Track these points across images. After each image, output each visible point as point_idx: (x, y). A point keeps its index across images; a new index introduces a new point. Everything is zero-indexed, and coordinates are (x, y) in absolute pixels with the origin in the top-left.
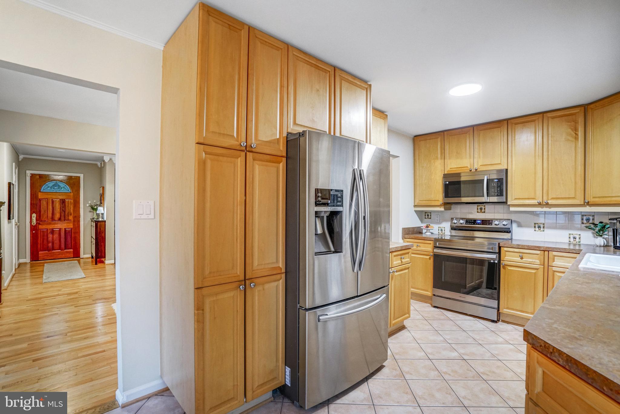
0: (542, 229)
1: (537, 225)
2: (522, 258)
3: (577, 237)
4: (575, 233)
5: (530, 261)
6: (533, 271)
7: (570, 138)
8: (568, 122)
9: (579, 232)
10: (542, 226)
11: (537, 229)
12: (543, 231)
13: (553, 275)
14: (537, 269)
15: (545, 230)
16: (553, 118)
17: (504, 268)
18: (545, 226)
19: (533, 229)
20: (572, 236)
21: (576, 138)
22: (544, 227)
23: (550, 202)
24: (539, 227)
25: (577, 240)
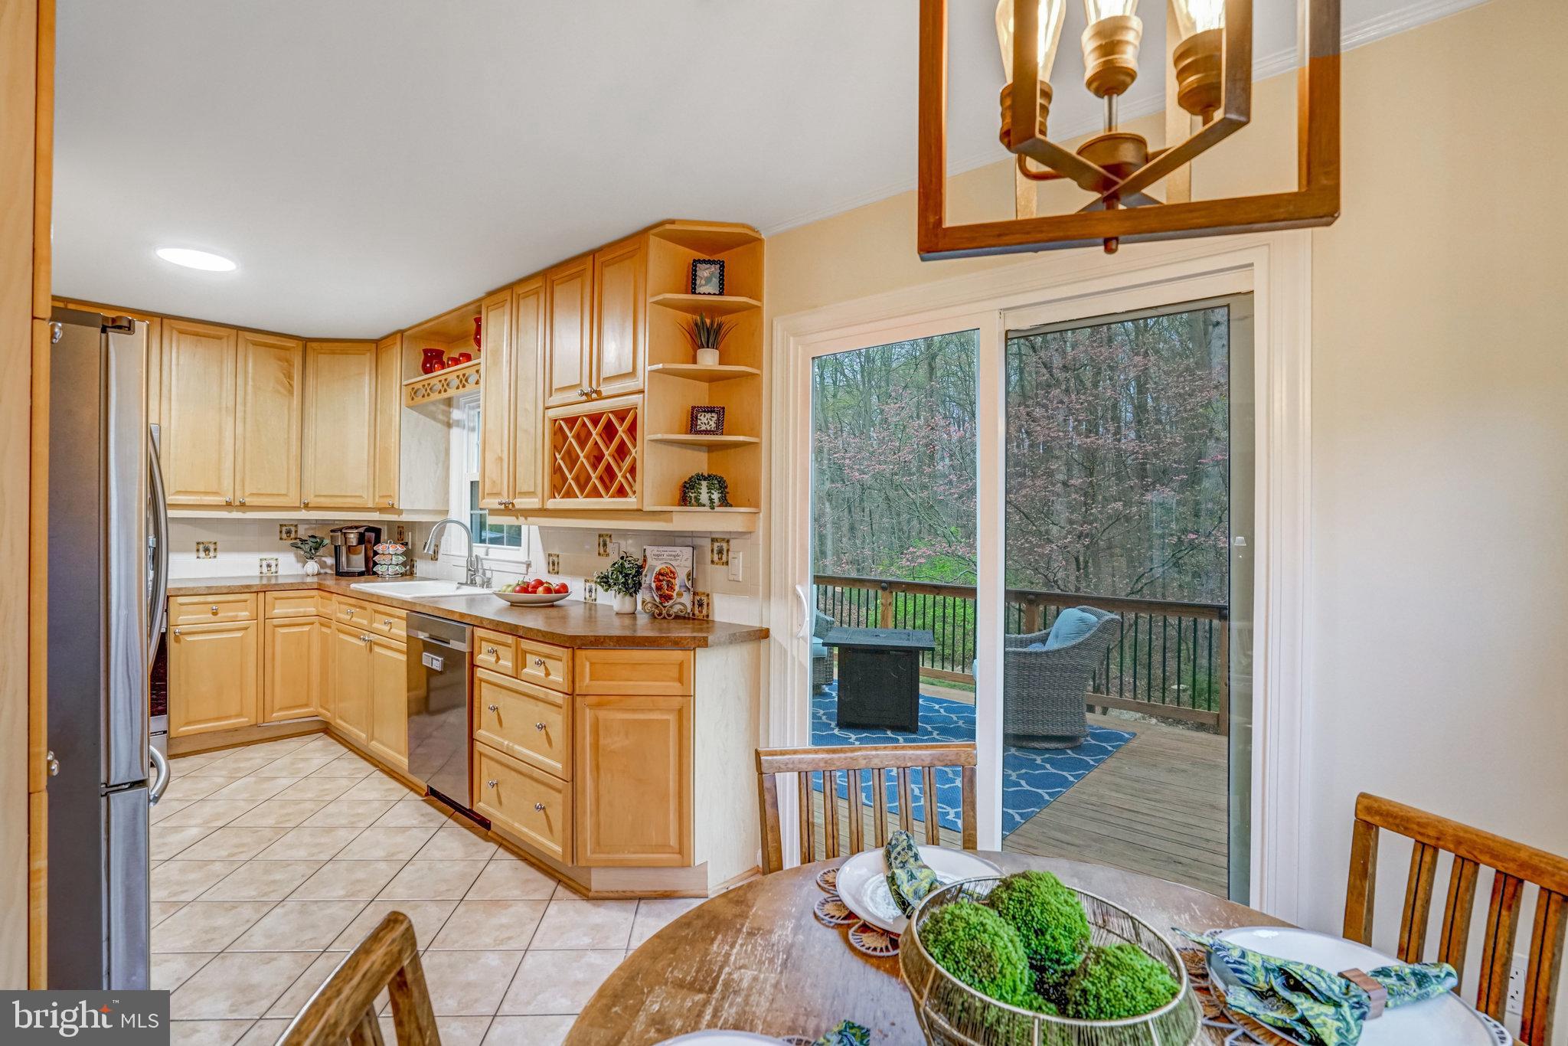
0: (212, 554)
1: (201, 547)
2: (215, 614)
3: (273, 563)
4: (269, 556)
5: (233, 617)
6: (238, 634)
7: (282, 390)
8: (279, 360)
9: (274, 556)
10: (212, 547)
11: (202, 554)
12: (215, 557)
13: (274, 633)
14: (246, 629)
15: (219, 555)
16: (256, 344)
17: (177, 640)
18: (219, 547)
19: (194, 555)
20: (264, 563)
21: (291, 393)
22: (215, 550)
23: (249, 501)
24: (207, 550)
25: (273, 569)
